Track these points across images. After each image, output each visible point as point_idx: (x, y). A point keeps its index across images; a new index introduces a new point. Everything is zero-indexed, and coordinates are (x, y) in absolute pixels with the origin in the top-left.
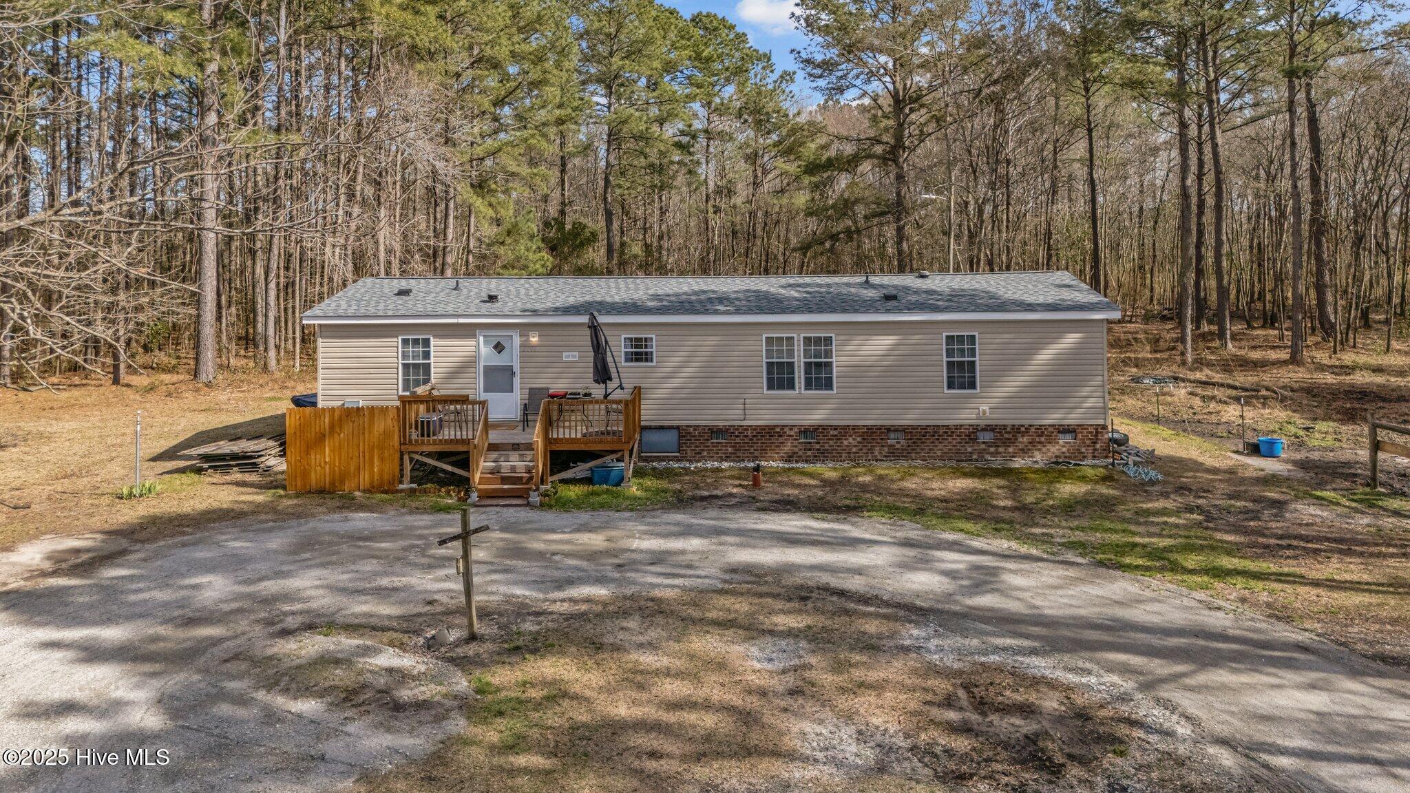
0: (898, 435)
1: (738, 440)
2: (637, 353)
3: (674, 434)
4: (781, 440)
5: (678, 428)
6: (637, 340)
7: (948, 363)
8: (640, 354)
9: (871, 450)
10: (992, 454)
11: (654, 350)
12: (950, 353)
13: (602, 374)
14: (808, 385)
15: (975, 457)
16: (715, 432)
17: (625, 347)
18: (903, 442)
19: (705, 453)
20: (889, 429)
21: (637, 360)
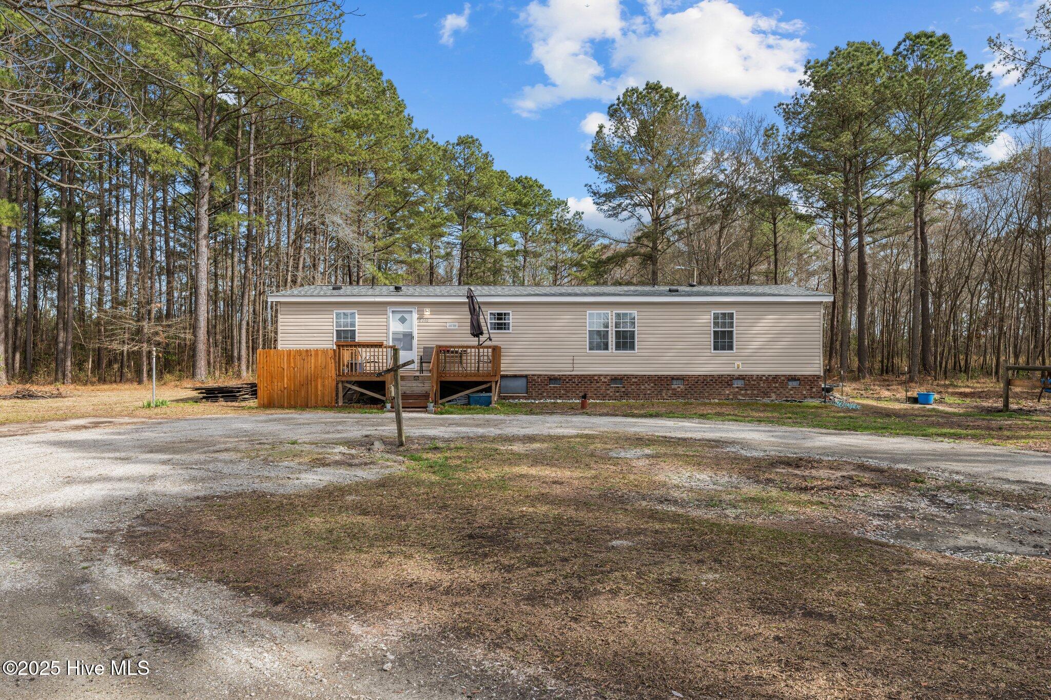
0: (679, 382)
1: (568, 385)
2: (498, 324)
3: (524, 381)
4: (598, 385)
5: (526, 376)
6: (499, 314)
7: (715, 332)
8: (501, 324)
9: (660, 392)
10: (742, 395)
11: (511, 321)
12: (716, 324)
13: (477, 331)
14: (618, 347)
15: (731, 397)
16: (552, 379)
17: (491, 319)
18: (682, 386)
19: (545, 394)
20: (673, 378)
21: (498, 329)
